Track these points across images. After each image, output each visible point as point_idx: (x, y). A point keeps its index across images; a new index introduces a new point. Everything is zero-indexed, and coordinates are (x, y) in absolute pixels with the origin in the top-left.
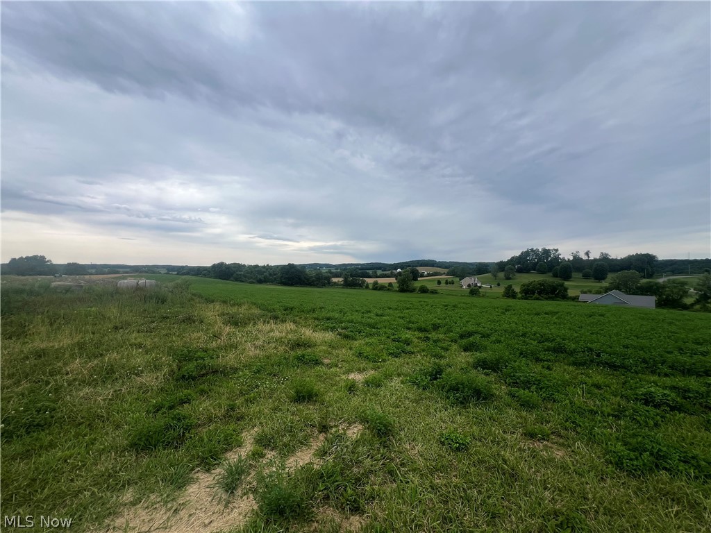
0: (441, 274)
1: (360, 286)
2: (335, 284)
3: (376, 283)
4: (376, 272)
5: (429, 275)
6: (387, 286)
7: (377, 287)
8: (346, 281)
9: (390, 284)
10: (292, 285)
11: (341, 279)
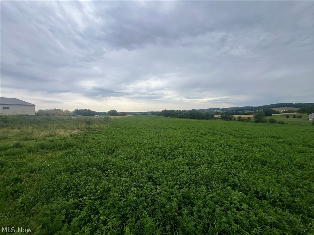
0: (294, 112)
1: (231, 119)
2: (216, 118)
3: (240, 117)
4: (244, 112)
5: (284, 112)
6: (247, 119)
7: (240, 120)
8: (222, 116)
9: (249, 118)
10: (194, 119)
11: (219, 116)
